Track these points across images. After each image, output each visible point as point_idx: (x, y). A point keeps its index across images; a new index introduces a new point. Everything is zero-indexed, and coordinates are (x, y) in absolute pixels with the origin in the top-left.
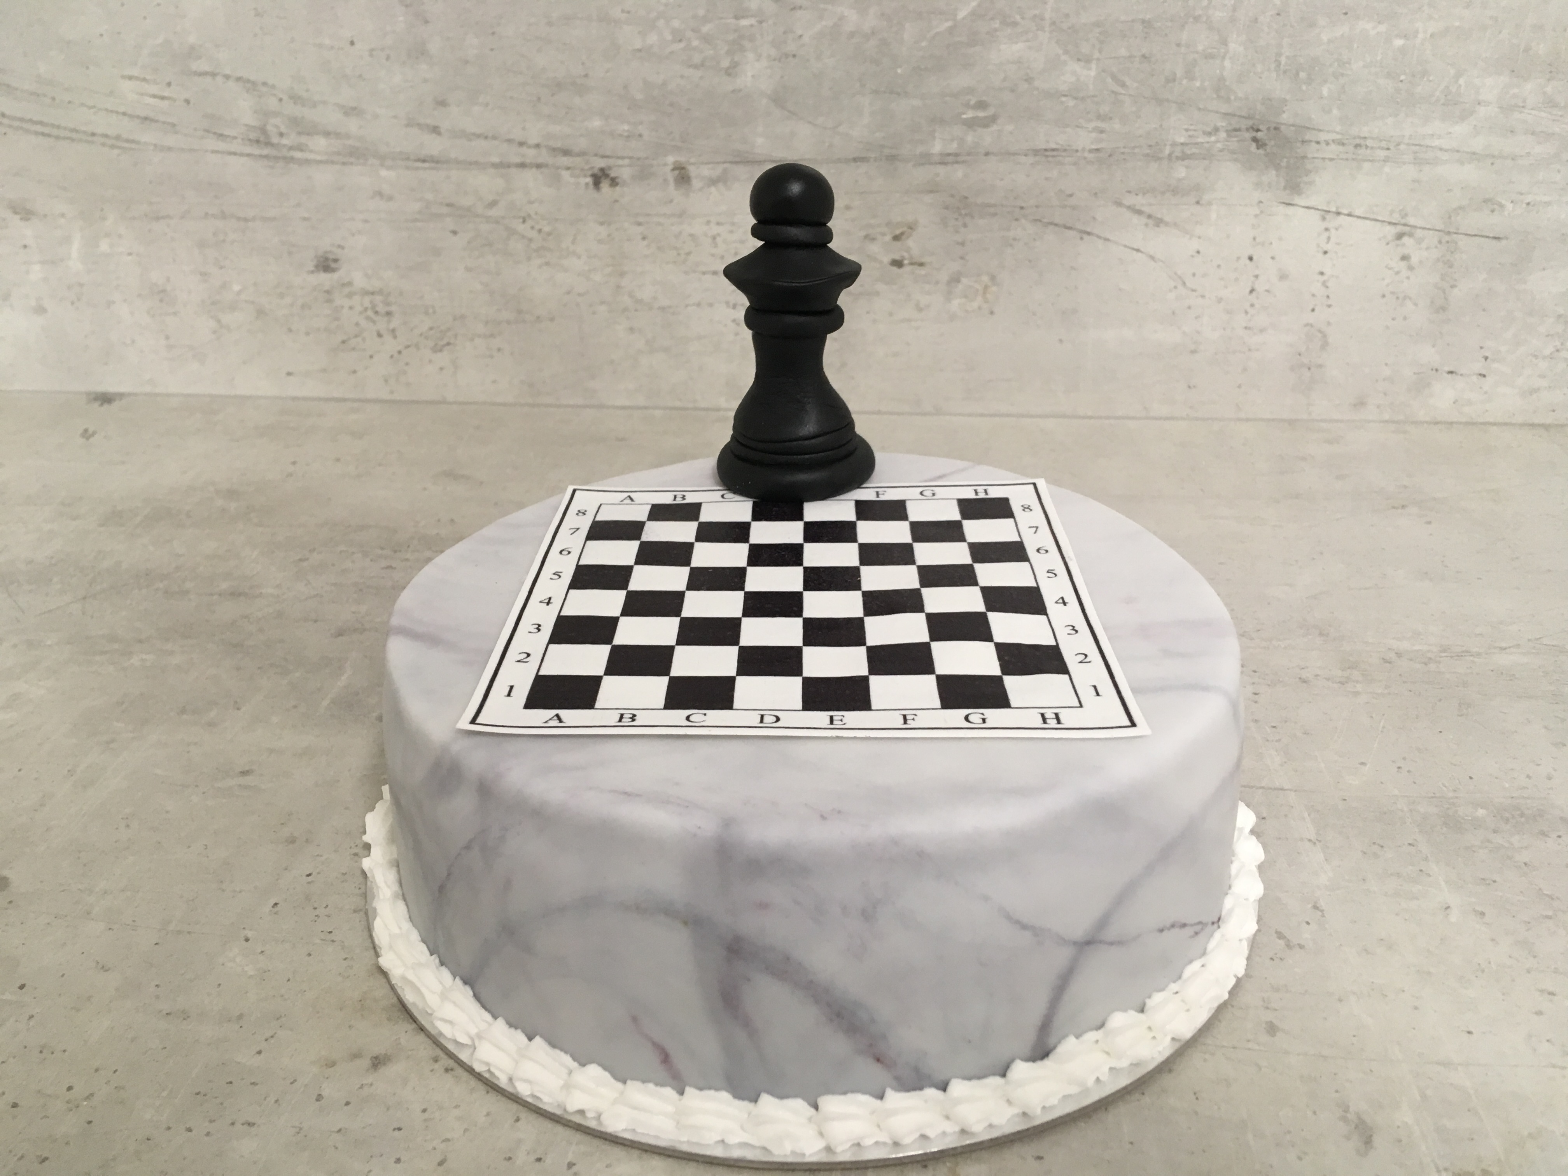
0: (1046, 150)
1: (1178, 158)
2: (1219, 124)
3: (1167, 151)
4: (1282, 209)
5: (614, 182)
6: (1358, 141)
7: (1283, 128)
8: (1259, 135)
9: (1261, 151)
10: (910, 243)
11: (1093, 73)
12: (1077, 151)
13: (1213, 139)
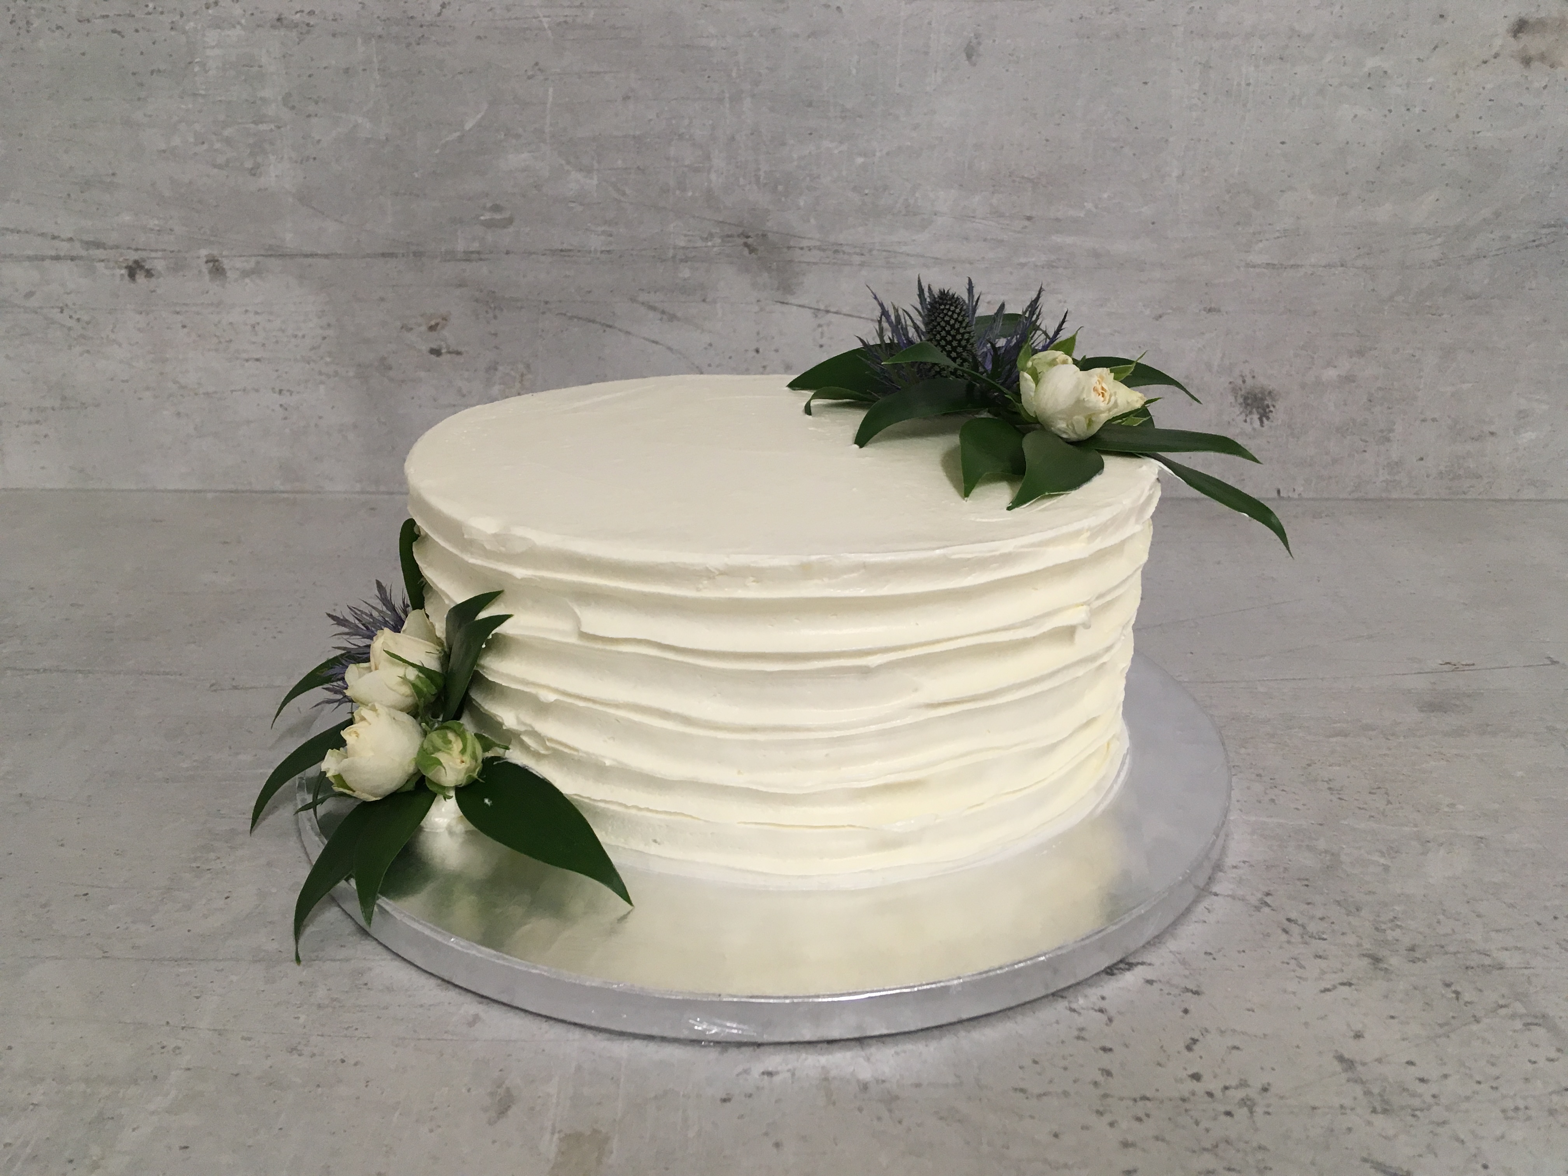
0: (562, 251)
1: (682, 261)
2: (713, 231)
3: (671, 253)
4: (778, 306)
5: (149, 274)
6: (836, 248)
7: (770, 235)
8: (750, 241)
9: (753, 255)
10: (445, 333)
11: (595, 182)
12: (590, 252)
13: (710, 244)
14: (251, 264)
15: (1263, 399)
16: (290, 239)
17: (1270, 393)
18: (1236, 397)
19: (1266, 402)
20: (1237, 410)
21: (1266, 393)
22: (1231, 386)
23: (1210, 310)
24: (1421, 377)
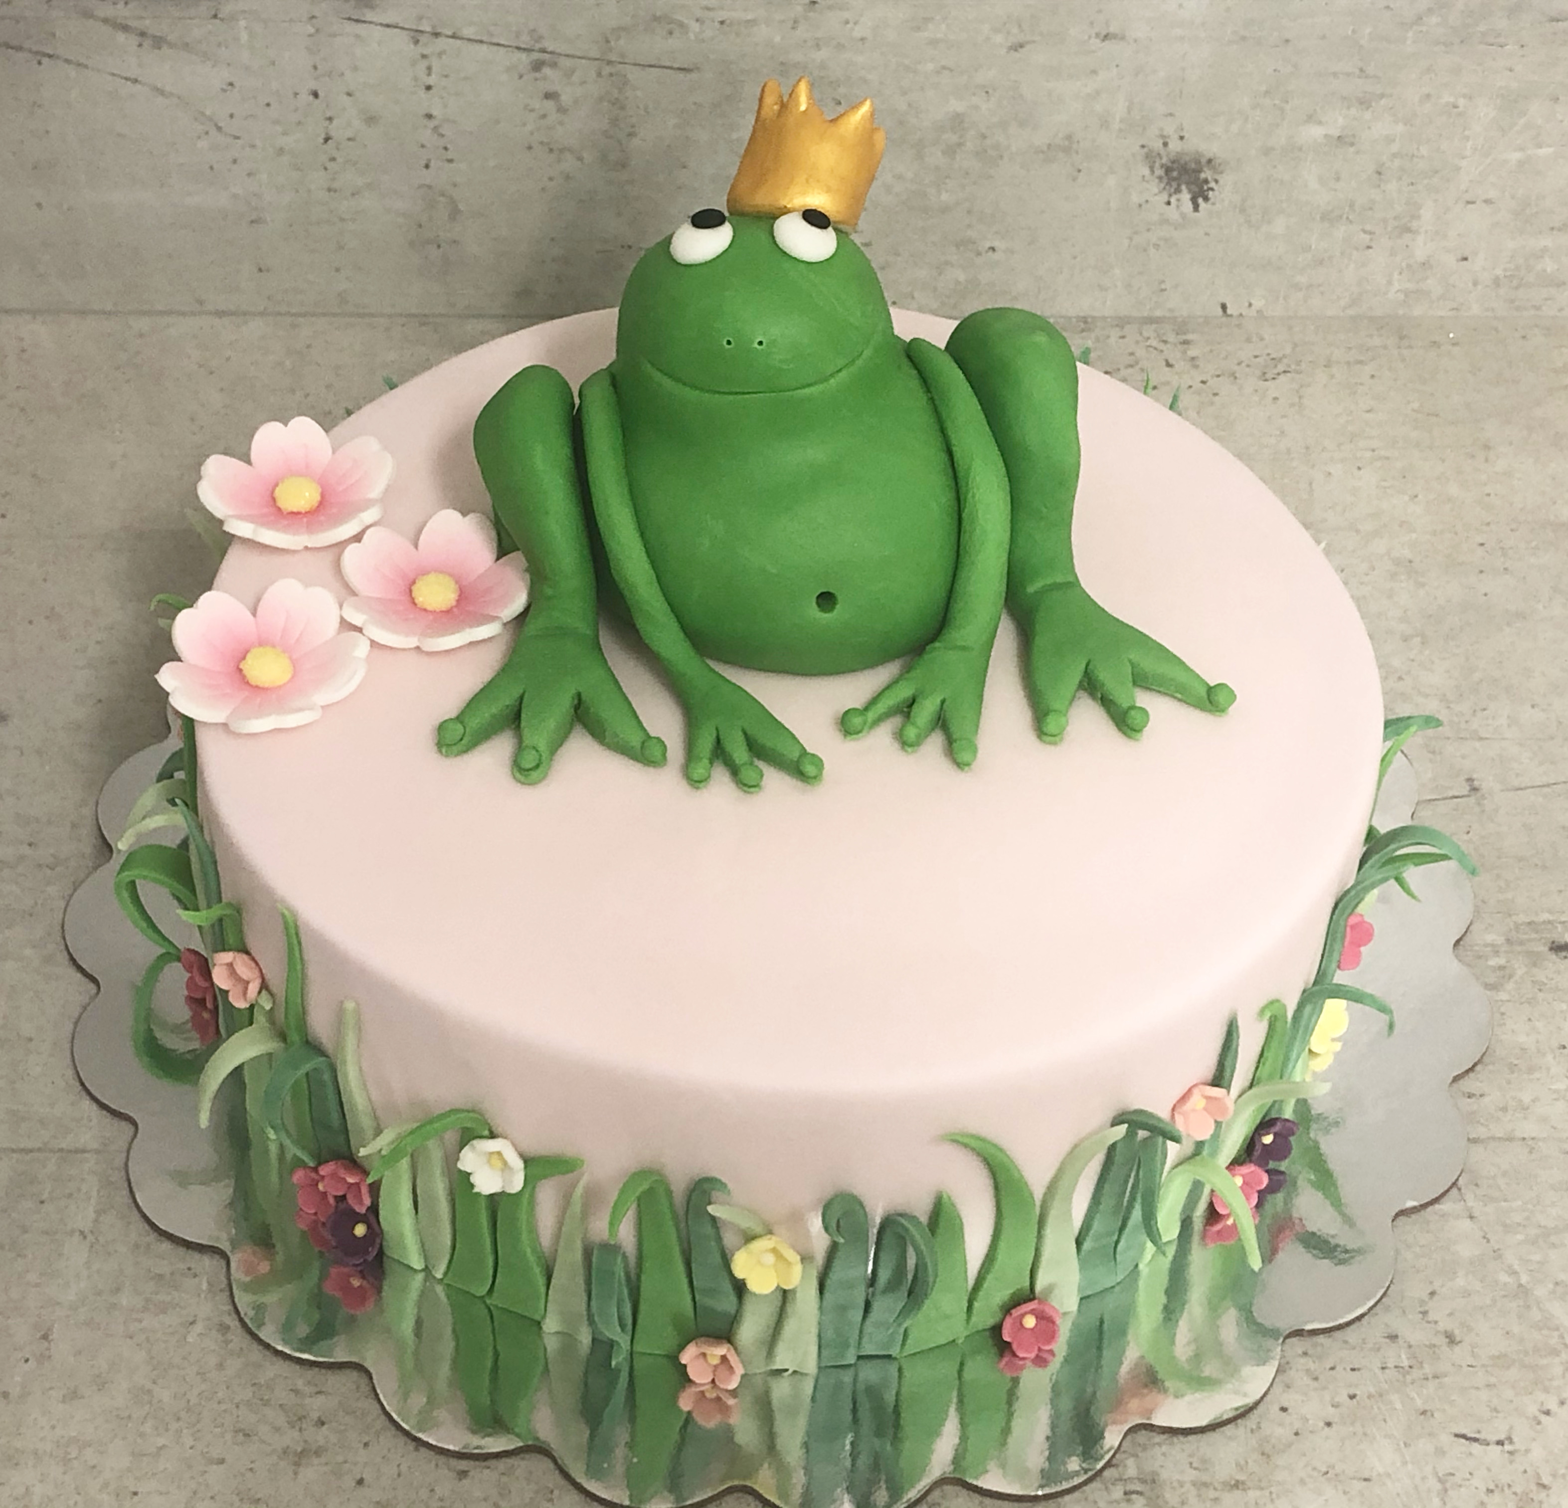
15: (1198, 170)
17: (1210, 161)
18: (1152, 171)
19: (1203, 176)
20: (1154, 186)
21: (1204, 161)
22: (1146, 150)
24: (1467, 138)
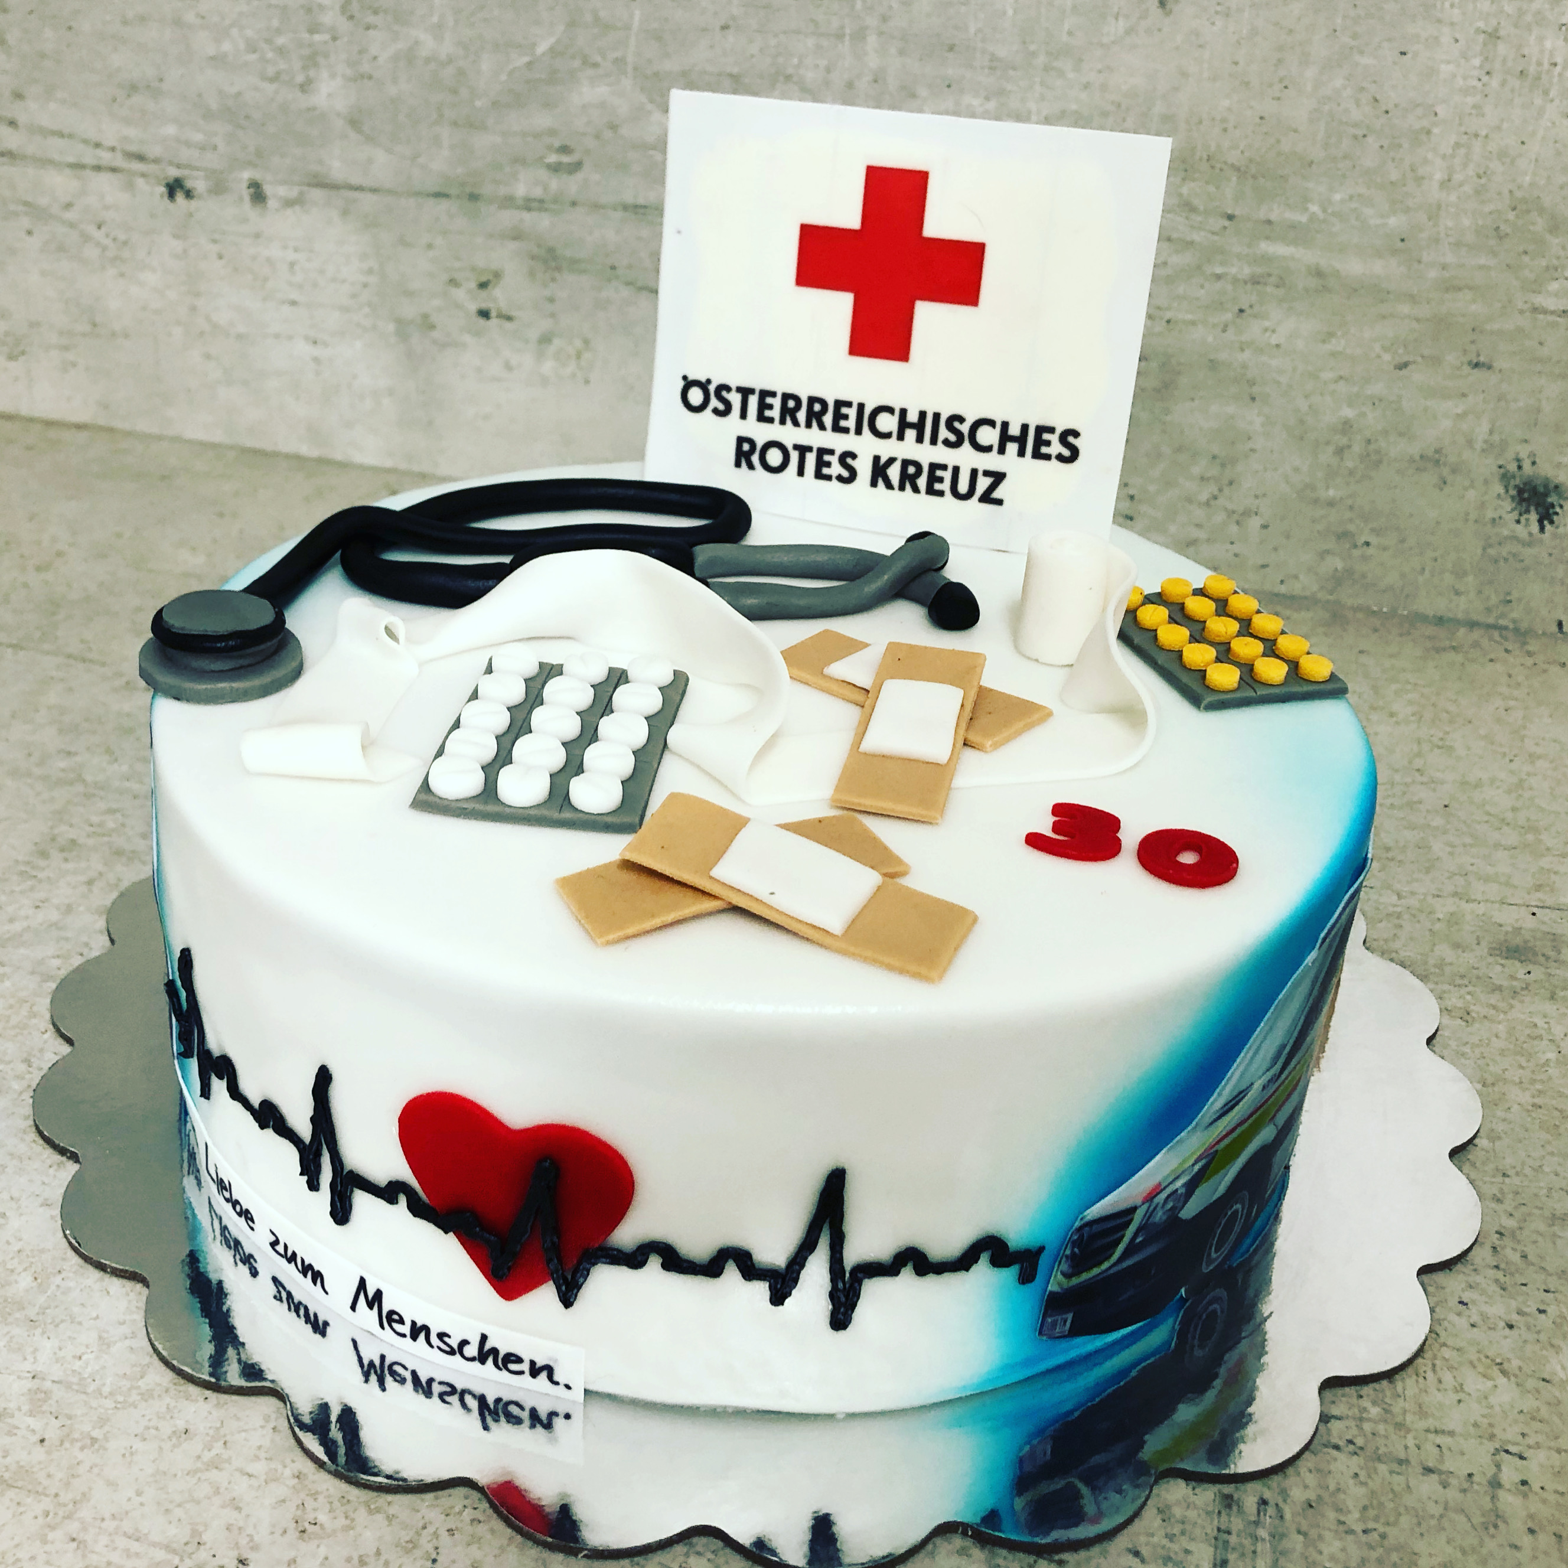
14: (293, 193)
15: (1546, 495)
16: (337, 169)
17: (1556, 487)
18: (1507, 491)
19: (1550, 500)
20: (1508, 505)
21: (1552, 486)
22: (1502, 471)
23: (1477, 365)
